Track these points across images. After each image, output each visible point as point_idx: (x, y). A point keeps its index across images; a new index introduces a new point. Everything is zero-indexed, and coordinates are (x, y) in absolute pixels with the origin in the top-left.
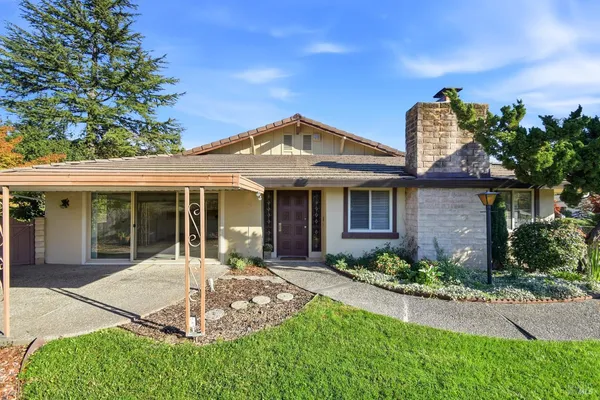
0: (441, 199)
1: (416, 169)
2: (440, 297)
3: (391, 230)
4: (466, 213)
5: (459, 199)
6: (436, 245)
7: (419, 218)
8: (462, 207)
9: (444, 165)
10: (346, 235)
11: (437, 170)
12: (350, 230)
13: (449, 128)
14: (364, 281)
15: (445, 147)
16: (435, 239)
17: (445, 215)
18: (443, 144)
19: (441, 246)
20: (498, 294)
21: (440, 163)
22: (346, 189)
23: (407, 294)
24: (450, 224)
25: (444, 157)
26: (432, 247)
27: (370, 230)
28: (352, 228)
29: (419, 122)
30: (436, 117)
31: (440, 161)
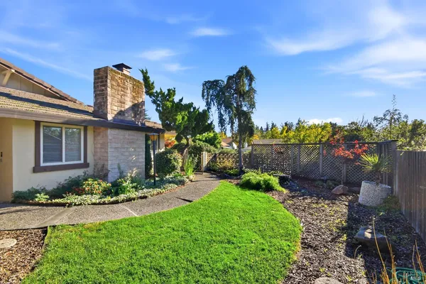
0: (122, 137)
1: (106, 114)
2: (141, 198)
3: (82, 161)
4: (135, 146)
5: (131, 137)
6: (119, 168)
7: (109, 150)
8: (133, 142)
9: (124, 115)
10: (37, 169)
11: (120, 117)
12: (42, 164)
13: (125, 90)
14: (81, 204)
15: (124, 103)
16: (119, 164)
17: (124, 148)
18: (123, 100)
19: (122, 169)
20: (164, 188)
21: (121, 113)
22: (38, 124)
23: (121, 202)
24: (127, 154)
25: (123, 109)
26: (117, 170)
27: (64, 163)
28: (44, 161)
29: (109, 81)
30: (119, 81)
31: (121, 111)
